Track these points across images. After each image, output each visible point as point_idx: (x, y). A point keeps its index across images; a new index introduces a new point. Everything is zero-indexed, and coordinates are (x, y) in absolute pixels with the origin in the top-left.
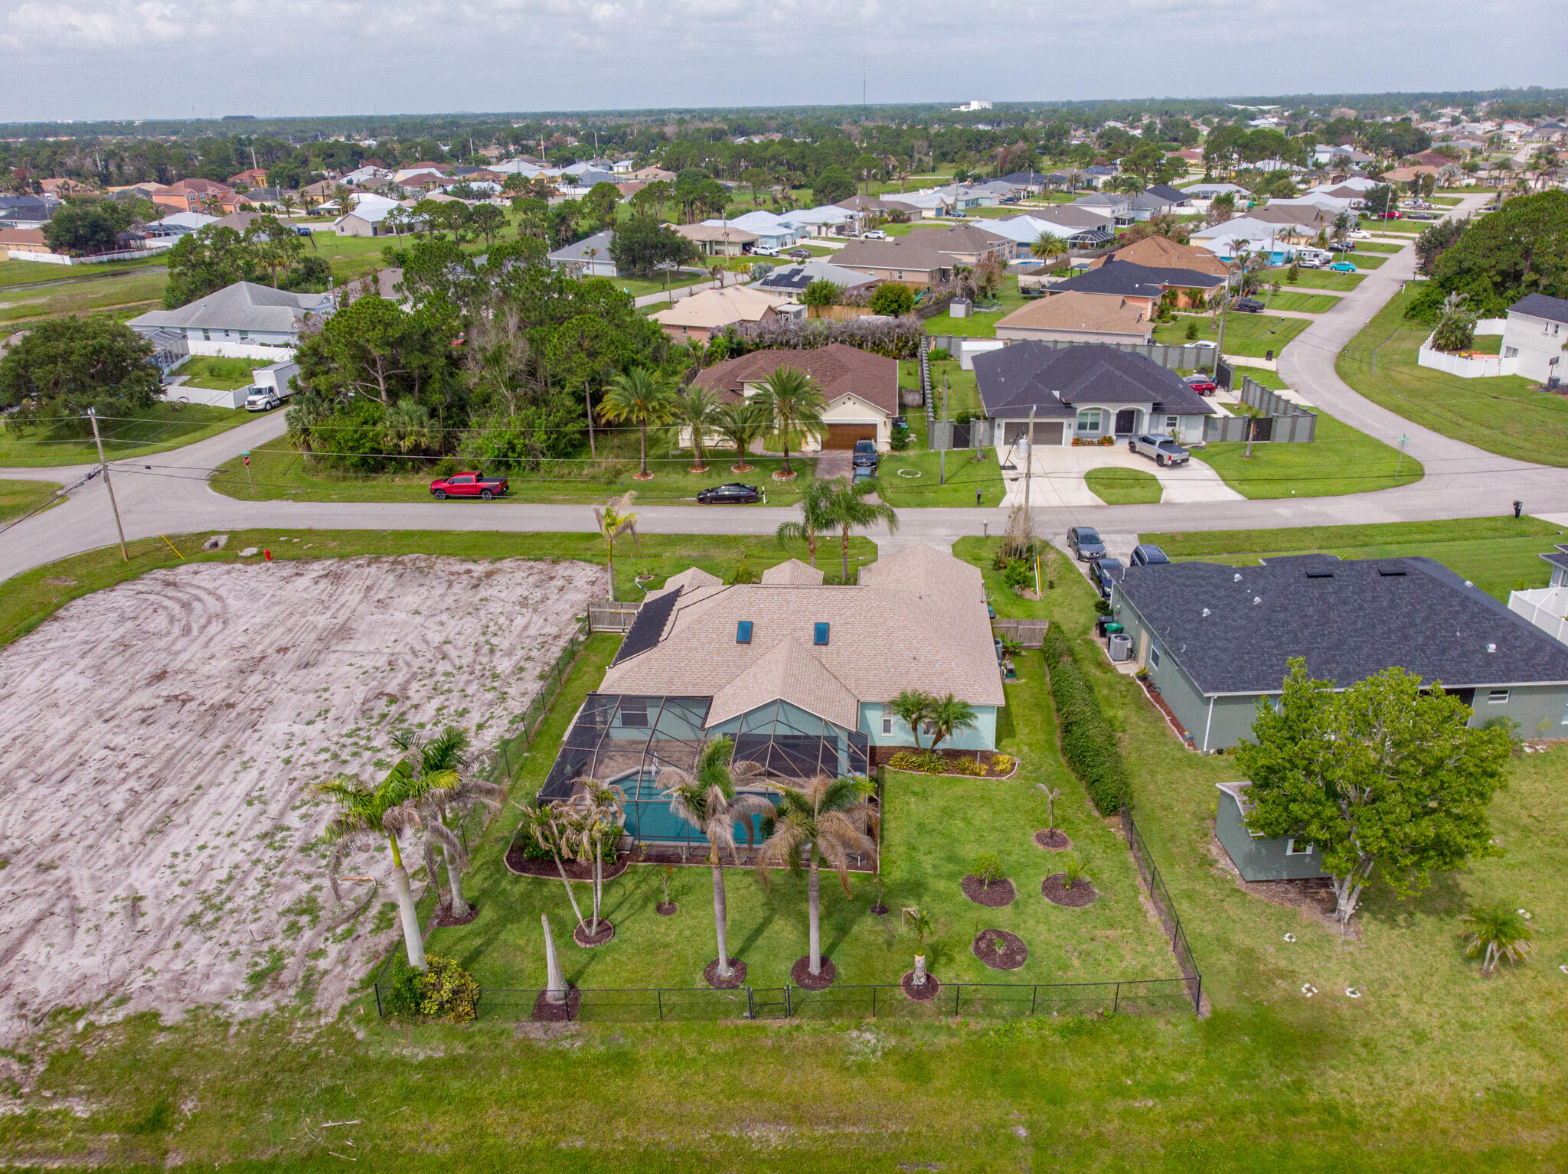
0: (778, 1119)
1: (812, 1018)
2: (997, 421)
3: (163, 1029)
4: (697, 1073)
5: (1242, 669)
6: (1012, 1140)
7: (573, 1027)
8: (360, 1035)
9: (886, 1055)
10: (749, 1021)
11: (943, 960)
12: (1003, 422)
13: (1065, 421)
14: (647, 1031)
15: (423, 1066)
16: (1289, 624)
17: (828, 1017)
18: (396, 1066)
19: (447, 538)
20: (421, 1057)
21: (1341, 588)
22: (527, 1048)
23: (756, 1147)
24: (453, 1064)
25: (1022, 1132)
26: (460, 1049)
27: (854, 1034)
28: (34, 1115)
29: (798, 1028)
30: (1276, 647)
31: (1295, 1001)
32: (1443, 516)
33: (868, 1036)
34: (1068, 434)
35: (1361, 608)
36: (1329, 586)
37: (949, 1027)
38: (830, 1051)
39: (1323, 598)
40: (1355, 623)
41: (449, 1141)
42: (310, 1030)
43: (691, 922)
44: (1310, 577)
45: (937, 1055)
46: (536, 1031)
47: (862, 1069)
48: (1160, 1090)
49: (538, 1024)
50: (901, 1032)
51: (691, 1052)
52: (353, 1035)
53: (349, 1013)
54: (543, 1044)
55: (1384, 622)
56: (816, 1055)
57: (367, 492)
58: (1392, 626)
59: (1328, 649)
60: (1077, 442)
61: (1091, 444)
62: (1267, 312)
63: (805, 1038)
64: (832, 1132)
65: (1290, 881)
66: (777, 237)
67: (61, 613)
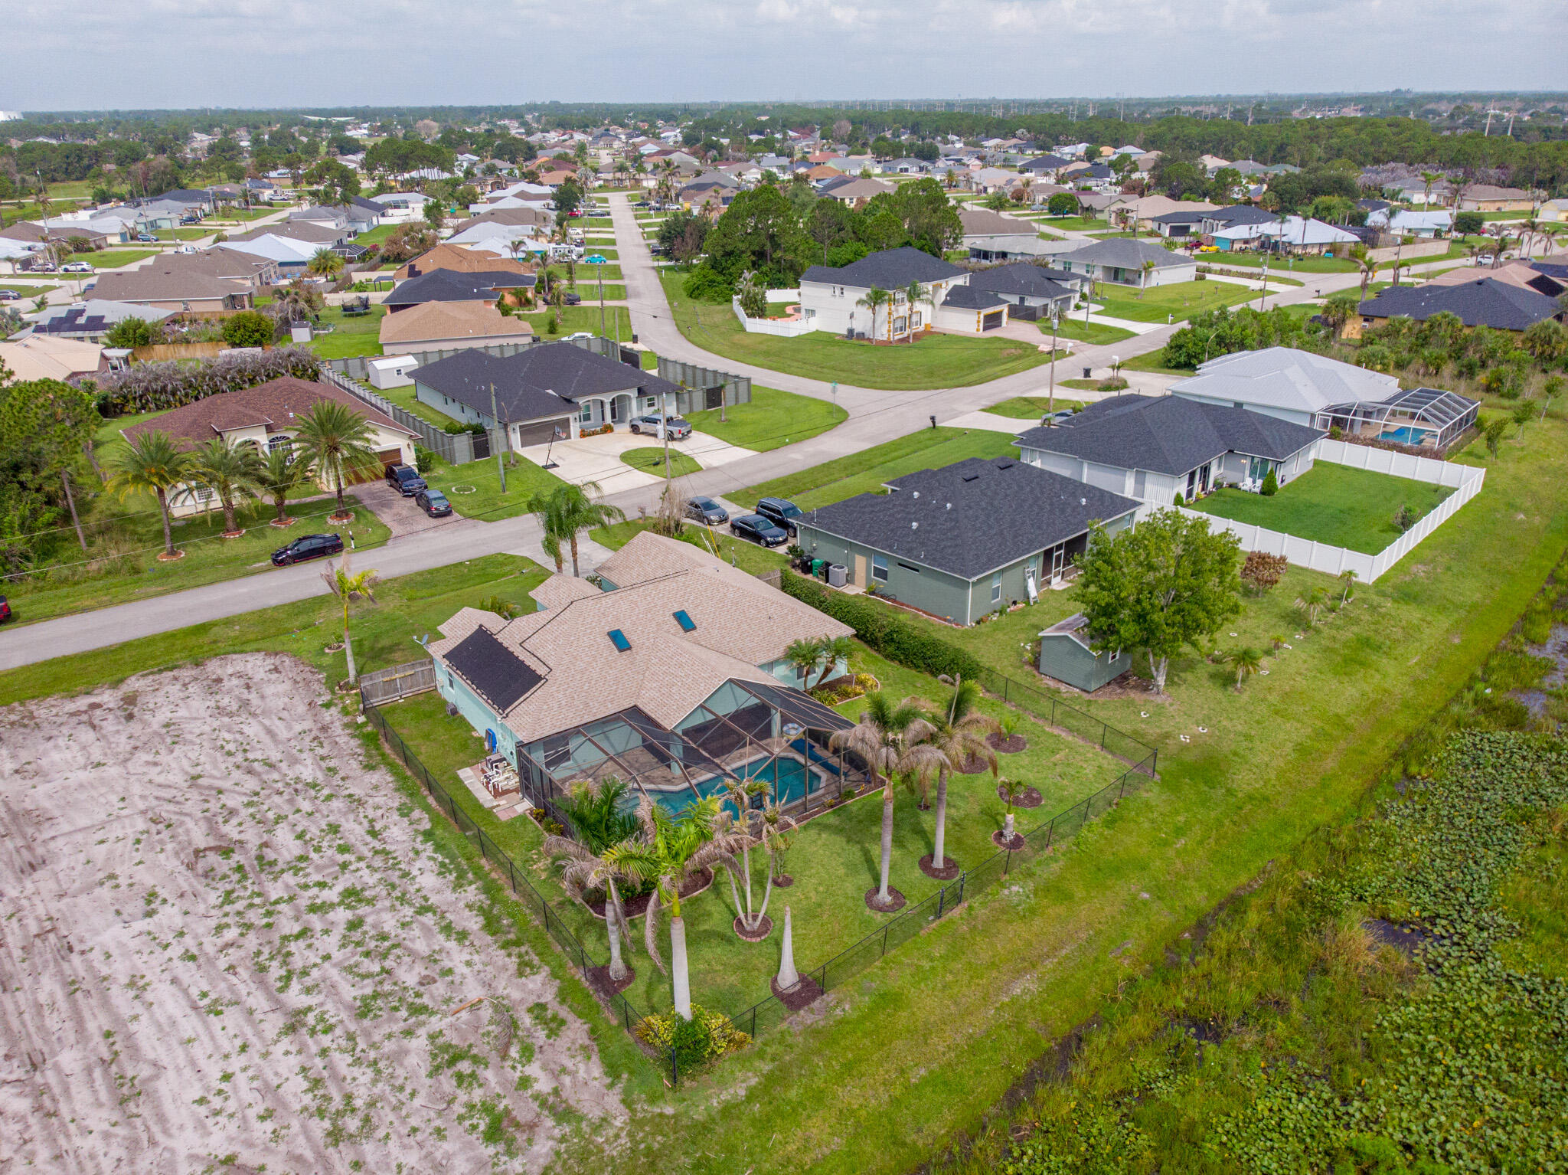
0: (1020, 973)
1: (972, 896)
4: (944, 976)
5: (977, 556)
6: (1145, 903)
7: (830, 997)
8: (669, 1110)
9: (1036, 894)
10: (938, 922)
13: (571, 416)
14: (882, 969)
15: (751, 1096)
16: (979, 517)
17: (980, 891)
18: (728, 1111)
20: (742, 1093)
21: (988, 484)
22: (815, 1032)
23: (1028, 998)
24: (770, 1081)
25: (1146, 896)
26: (766, 1067)
27: (1006, 892)
29: (971, 908)
30: (984, 535)
31: (1184, 748)
32: (893, 437)
33: (1015, 888)
34: (575, 428)
35: (1007, 494)
36: (981, 484)
37: (1050, 857)
38: (1004, 912)
39: (984, 494)
40: (1011, 506)
41: (833, 1134)
42: (617, 1136)
43: (814, 881)
44: (967, 480)
45: (1061, 878)
46: (806, 1017)
47: (1033, 911)
48: (1180, 831)
49: (802, 1012)
50: (1030, 875)
51: (926, 964)
52: (661, 1115)
53: (633, 1102)
54: (821, 1023)
55: (1024, 501)
56: (998, 920)
60: (582, 434)
61: (594, 433)
62: (583, 303)
63: (982, 912)
64: (1056, 960)
65: (1109, 684)
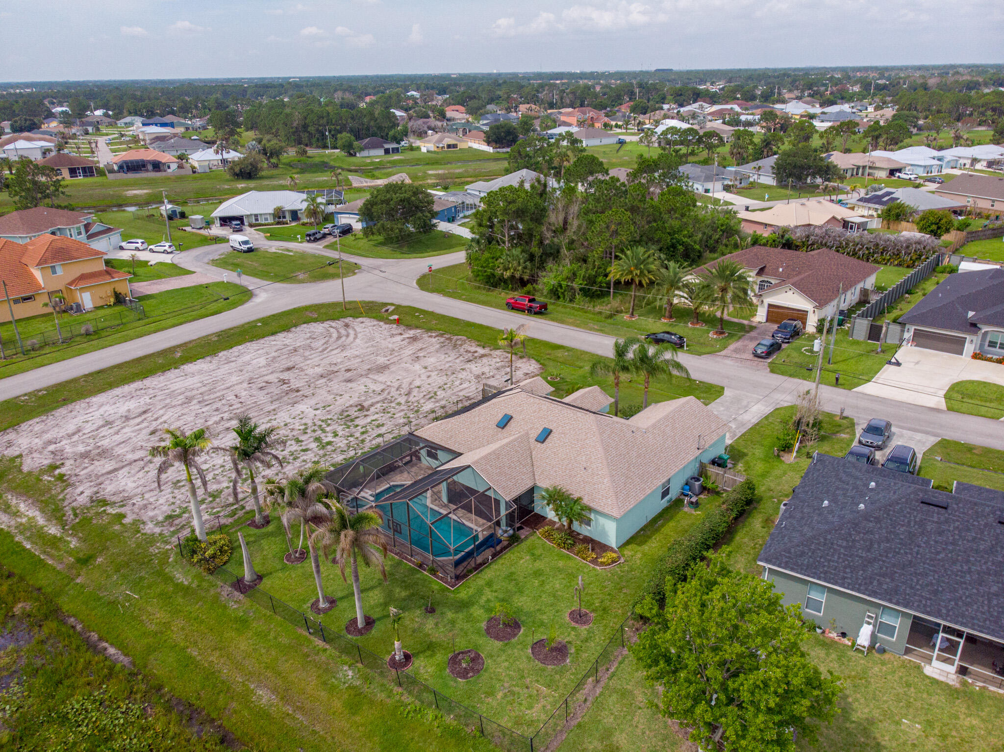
1: (336, 649)
2: (907, 326)
3: (121, 524)
4: (264, 648)
5: (803, 554)
7: (241, 597)
9: (351, 687)
10: (308, 634)
11: (429, 653)
12: (912, 329)
13: (968, 338)
14: (265, 615)
15: (177, 585)
16: (872, 533)
17: (341, 652)
18: (169, 580)
19: (488, 331)
20: (180, 581)
21: (947, 521)
22: (216, 597)
23: (254, 699)
24: (187, 590)
27: (346, 668)
28: (60, 539)
29: (325, 650)
30: (845, 548)
33: (350, 673)
34: (969, 348)
35: (954, 543)
36: (936, 515)
37: (392, 691)
38: (326, 670)
39: (922, 524)
40: (938, 553)
41: (156, 624)
44: (922, 502)
45: (371, 702)
46: (226, 591)
47: (332, 688)
49: (230, 589)
51: (272, 636)
52: (169, 558)
54: (223, 599)
55: (968, 561)
56: (319, 669)
57: (482, 298)
58: (973, 568)
59: (894, 565)
60: (975, 356)
61: (990, 360)
63: (323, 657)
64: (290, 712)
66: (925, 167)
67: (293, 329)
